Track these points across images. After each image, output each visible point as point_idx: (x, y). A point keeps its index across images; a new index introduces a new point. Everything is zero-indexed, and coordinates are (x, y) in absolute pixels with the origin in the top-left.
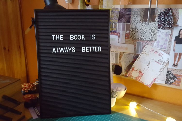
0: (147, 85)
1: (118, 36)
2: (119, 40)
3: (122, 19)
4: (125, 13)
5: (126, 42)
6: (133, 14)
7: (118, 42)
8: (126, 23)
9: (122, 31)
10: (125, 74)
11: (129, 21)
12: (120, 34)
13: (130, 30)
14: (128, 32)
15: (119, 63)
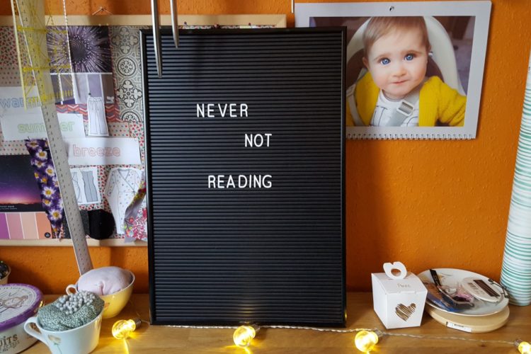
1: (81, 116)
2: (86, 126)
3: (85, 60)
4: (91, 40)
5: (110, 133)
6: (115, 44)
7: (87, 135)
8: (100, 74)
9: (92, 99)
10: (126, 233)
11: (107, 65)
12: (86, 109)
13: (118, 93)
14: (112, 102)
15: (100, 201)
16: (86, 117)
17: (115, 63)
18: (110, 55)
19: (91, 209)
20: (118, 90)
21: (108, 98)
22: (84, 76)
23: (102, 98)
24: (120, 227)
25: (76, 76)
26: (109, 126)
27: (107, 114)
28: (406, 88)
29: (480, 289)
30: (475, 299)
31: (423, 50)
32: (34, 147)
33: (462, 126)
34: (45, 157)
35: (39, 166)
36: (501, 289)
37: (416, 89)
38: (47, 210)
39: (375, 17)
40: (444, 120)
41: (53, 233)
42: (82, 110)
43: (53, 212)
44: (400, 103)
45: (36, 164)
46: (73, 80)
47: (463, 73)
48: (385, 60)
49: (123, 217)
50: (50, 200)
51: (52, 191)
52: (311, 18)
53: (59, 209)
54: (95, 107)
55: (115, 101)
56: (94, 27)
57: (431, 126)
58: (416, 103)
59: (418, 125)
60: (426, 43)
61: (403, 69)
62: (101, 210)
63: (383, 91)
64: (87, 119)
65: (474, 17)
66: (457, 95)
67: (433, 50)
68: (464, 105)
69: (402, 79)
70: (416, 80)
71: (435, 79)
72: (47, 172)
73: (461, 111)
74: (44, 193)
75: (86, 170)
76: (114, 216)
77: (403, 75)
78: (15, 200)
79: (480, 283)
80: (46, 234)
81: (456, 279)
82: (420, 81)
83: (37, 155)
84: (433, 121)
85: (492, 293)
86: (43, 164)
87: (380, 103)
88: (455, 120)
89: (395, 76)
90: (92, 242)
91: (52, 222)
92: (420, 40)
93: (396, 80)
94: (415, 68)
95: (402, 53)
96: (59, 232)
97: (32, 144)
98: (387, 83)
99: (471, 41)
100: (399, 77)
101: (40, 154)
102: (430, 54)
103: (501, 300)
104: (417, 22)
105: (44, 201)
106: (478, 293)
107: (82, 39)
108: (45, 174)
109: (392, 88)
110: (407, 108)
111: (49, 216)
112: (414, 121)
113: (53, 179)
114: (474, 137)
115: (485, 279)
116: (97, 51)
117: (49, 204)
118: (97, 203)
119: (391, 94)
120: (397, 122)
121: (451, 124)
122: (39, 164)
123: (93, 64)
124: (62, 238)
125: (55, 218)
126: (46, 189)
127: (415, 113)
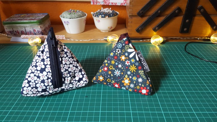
0: (121, 4)
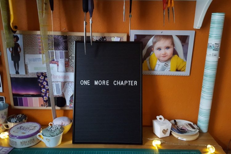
1: (56, 65)
2: (58, 68)
3: (59, 46)
4: (61, 40)
5: (66, 71)
6: (69, 41)
7: (58, 71)
8: (64, 51)
9: (60, 59)
10: (70, 105)
11: (66, 48)
12: (58, 63)
13: (69, 58)
14: (67, 60)
15: (61, 94)
16: (58, 65)
17: (69, 47)
18: (67, 45)
19: (58, 96)
20: (70, 57)
21: (66, 59)
22: (58, 52)
23: (64, 59)
24: (68, 103)
25: (55, 51)
26: (66, 69)
27: (65, 64)
28: (166, 58)
29: (190, 127)
30: (188, 130)
31: (172, 46)
32: (39, 75)
33: (185, 71)
34: (43, 79)
35: (41, 82)
36: (197, 127)
37: (170, 59)
38: (43, 97)
39: (156, 35)
40: (179, 69)
41: (44, 105)
42: (57, 63)
43: (45, 97)
44: (164, 63)
45: (40, 81)
46: (54, 53)
47: (185, 54)
48: (159, 49)
49: (69, 99)
50: (44, 93)
51: (45, 90)
52: (135, 35)
53: (47, 96)
54: (62, 62)
55: (68, 60)
56: (62, 36)
57: (174, 71)
58: (170, 64)
59: (170, 71)
60: (173, 44)
61: (165, 52)
62: (61, 97)
63: (159, 59)
64: (58, 66)
65: (189, 36)
66: (183, 61)
67: (175, 46)
68: (185, 65)
69: (165, 55)
70: (170, 56)
71: (176, 56)
72: (43, 83)
73: (185, 66)
74: (42, 91)
75: (57, 83)
76: (66, 99)
77: (165, 54)
78: (31, 93)
79: (190, 125)
80: (42, 105)
81: (182, 123)
82: (171, 56)
83: (40, 78)
84: (175, 69)
85: (193, 128)
86: (42, 81)
87: (157, 63)
88: (183, 69)
89: (162, 54)
90: (58, 108)
91: (44, 101)
92: (171, 43)
93: (163, 56)
94: (169, 52)
95: (165, 47)
96: (46, 104)
97: (39, 74)
98: (160, 57)
99: (188, 43)
100: (164, 55)
101: (41, 78)
102: (174, 48)
103: (196, 130)
104: (170, 37)
105: (42, 94)
106: (189, 128)
107: (58, 39)
108: (43, 84)
109: (162, 58)
110: (166, 65)
111: (43, 99)
112: (169, 69)
113: (46, 86)
114: (189, 75)
115: (192, 123)
116: (64, 44)
117: (43, 95)
118: (60, 94)
119: (161, 60)
120: (163, 70)
121: (181, 71)
122: (41, 81)
123: (61, 48)
124: (47, 106)
125: (45, 99)
126: (43, 89)
127: (169, 67)
